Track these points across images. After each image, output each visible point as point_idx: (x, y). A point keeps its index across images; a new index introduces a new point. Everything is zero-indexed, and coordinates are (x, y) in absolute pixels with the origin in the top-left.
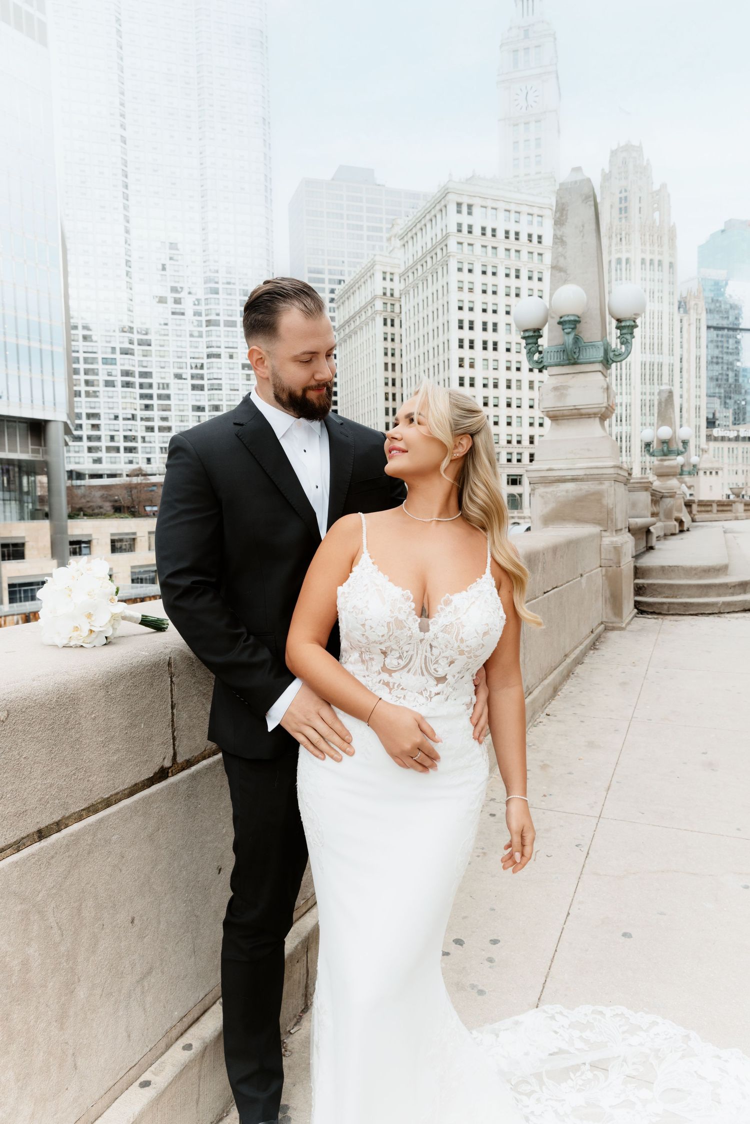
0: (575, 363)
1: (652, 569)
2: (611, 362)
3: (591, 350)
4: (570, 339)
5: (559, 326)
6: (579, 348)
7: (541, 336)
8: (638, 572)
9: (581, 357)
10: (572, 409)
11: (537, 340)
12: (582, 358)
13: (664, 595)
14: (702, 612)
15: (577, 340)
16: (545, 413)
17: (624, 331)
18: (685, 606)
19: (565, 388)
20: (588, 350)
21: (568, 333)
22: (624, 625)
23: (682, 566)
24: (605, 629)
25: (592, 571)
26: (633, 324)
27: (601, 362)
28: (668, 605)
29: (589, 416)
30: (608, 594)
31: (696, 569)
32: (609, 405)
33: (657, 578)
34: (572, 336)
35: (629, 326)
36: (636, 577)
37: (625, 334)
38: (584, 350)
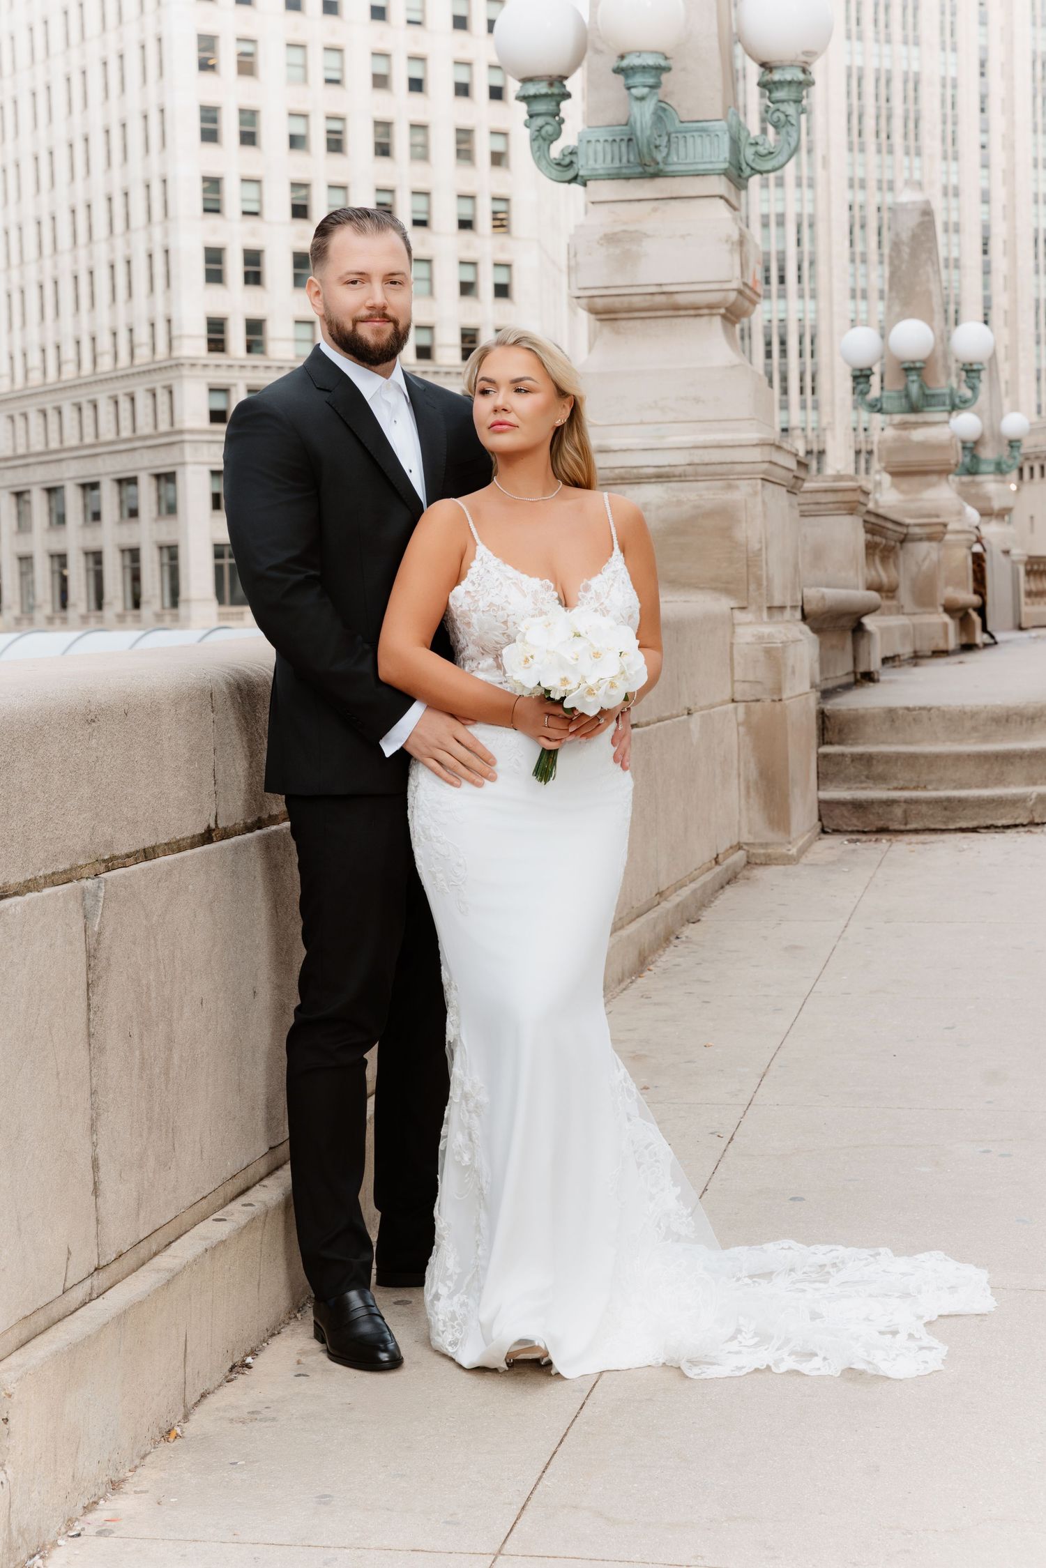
0: (656, 175)
1: (863, 717)
2: (747, 171)
3: (698, 140)
4: (644, 114)
5: (617, 75)
6: (669, 135)
7: (568, 96)
8: (829, 728)
9: (673, 158)
10: (652, 294)
11: (558, 105)
12: (677, 161)
13: (895, 785)
14: (989, 822)
15: (661, 113)
16: (584, 301)
17: (779, 95)
18: (946, 809)
19: (637, 237)
20: (690, 141)
21: (641, 99)
22: (794, 851)
23: (938, 709)
24: (748, 863)
25: (712, 706)
26: (801, 77)
27: (725, 173)
28: (904, 806)
29: (696, 311)
30: (753, 774)
31: (974, 715)
32: (745, 284)
33: (878, 743)
34: (649, 106)
35: (790, 83)
36: (823, 739)
37: (783, 101)
38: (681, 142)
